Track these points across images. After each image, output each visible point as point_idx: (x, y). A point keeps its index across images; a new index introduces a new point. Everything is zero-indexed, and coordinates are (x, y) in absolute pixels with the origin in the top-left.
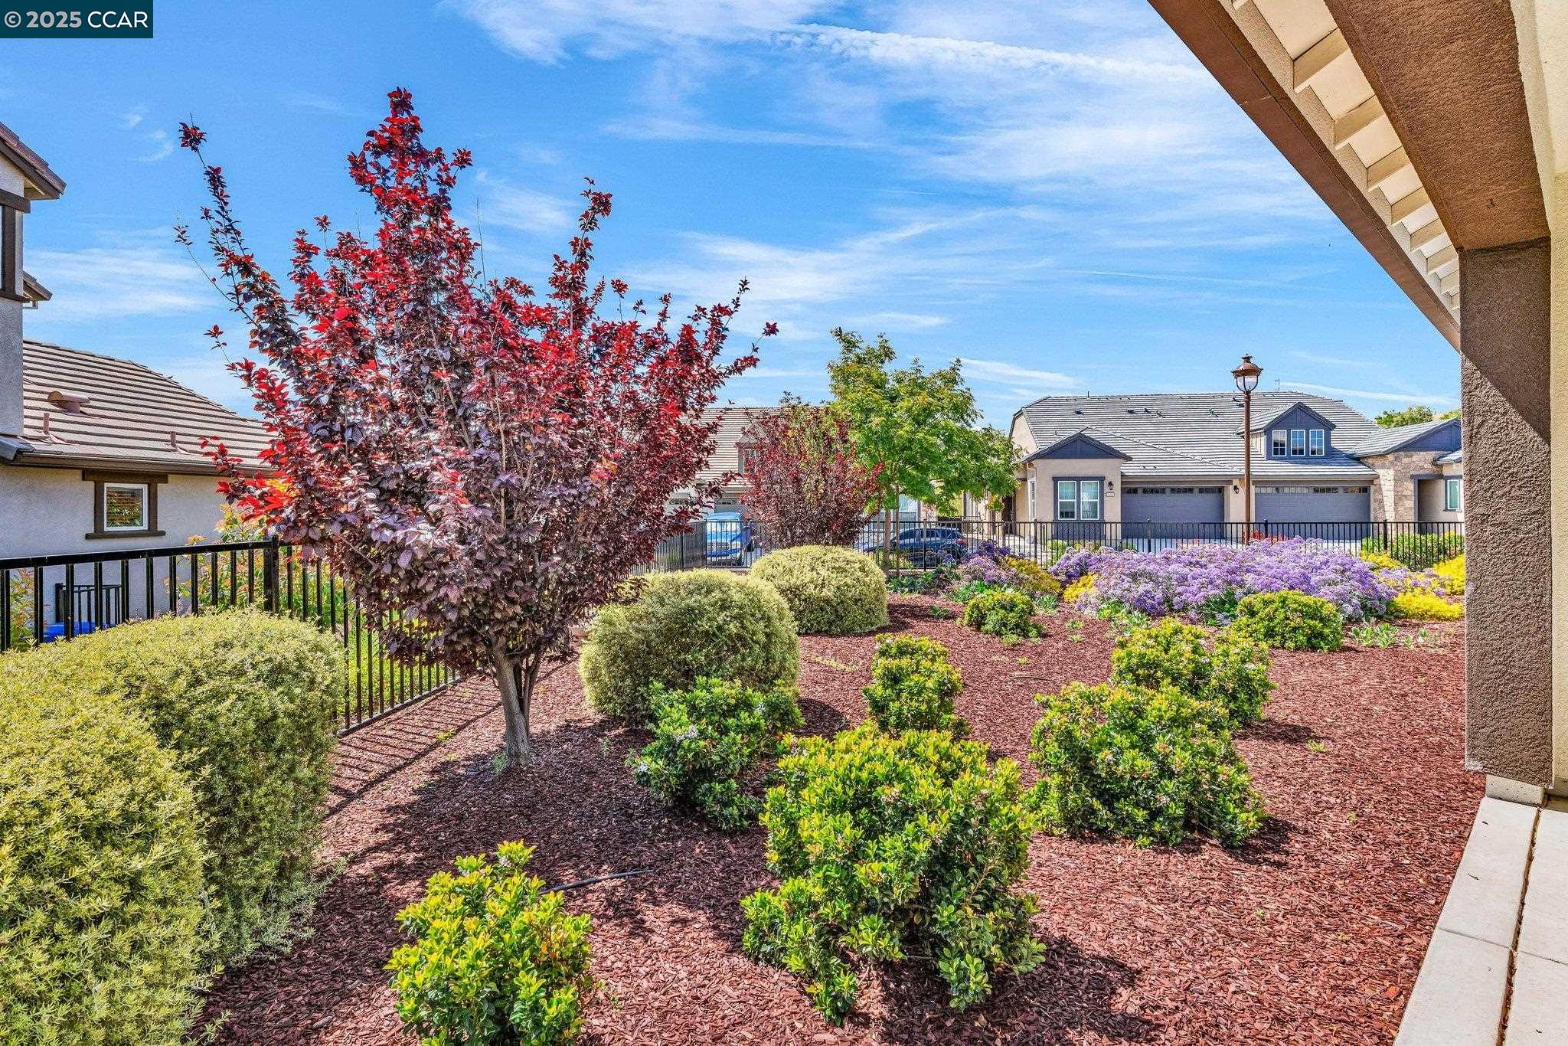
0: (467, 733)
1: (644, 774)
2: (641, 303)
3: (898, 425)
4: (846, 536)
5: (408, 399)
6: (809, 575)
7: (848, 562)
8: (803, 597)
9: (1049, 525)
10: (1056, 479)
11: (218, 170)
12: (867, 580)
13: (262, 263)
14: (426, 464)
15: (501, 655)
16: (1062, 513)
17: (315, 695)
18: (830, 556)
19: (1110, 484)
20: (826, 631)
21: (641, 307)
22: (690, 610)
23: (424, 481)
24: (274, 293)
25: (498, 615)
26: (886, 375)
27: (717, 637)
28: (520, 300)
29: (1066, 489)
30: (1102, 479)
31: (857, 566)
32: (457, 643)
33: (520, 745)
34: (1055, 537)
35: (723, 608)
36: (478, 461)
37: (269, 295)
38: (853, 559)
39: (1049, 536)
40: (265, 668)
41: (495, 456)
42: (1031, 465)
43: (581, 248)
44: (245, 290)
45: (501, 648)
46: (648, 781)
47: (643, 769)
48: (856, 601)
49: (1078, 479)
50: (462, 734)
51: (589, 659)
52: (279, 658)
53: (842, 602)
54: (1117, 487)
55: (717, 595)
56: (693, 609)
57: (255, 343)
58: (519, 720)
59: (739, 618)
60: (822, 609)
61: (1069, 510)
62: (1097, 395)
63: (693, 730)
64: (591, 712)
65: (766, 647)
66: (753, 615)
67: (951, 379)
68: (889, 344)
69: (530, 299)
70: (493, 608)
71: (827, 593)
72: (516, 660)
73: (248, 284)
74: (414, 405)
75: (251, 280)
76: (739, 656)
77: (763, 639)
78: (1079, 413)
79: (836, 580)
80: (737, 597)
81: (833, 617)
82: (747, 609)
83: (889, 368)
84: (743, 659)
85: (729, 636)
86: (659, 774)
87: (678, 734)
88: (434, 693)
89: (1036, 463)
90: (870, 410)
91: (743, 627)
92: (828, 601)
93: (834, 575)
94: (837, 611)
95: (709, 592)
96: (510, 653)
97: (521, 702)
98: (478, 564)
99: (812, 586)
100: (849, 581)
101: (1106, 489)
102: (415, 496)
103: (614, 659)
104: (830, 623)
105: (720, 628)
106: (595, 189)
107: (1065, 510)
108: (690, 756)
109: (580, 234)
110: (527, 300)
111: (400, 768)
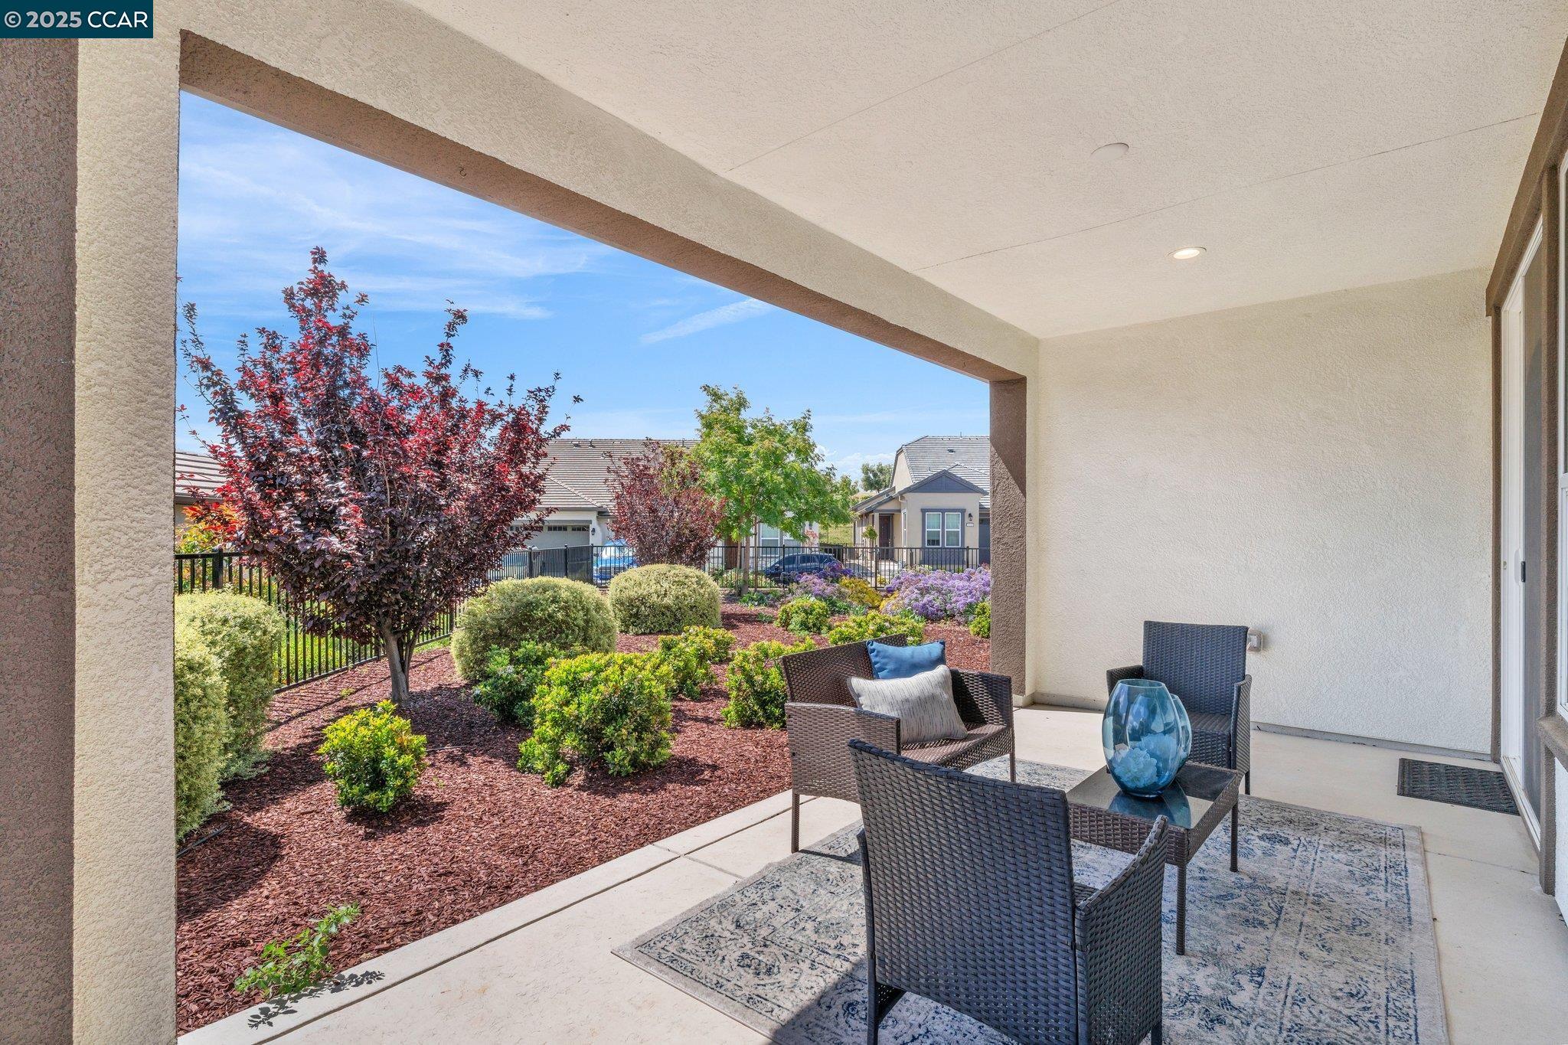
0: (364, 692)
1: (478, 695)
2: (489, 389)
3: (749, 465)
4: (698, 558)
5: (321, 455)
6: (654, 587)
7: (687, 577)
8: (648, 605)
9: (918, 551)
10: (924, 511)
11: (193, 305)
12: (702, 591)
13: (217, 362)
14: (336, 501)
15: (388, 631)
16: (928, 541)
17: (267, 637)
18: (673, 572)
19: (970, 515)
20: (666, 631)
21: (490, 392)
22: (529, 604)
23: (333, 512)
24: (226, 383)
25: (385, 601)
26: (745, 421)
27: (548, 622)
28: (406, 381)
29: (933, 519)
30: (963, 511)
31: (696, 579)
32: (355, 619)
33: (402, 694)
34: (923, 562)
35: (553, 602)
36: (371, 500)
37: (221, 385)
38: (691, 575)
39: (918, 561)
40: (239, 620)
41: (384, 497)
42: (902, 498)
43: (445, 348)
44: (205, 382)
45: (388, 627)
46: (480, 700)
47: (477, 692)
48: (692, 608)
49: (943, 511)
50: (360, 693)
51: (457, 641)
52: (246, 615)
53: (680, 608)
54: (976, 518)
55: (549, 593)
56: (532, 603)
57: (213, 418)
58: (401, 676)
59: (566, 608)
60: (663, 614)
61: (936, 539)
62: (969, 435)
63: (511, 669)
64: (459, 680)
65: (585, 630)
66: (575, 607)
67: (803, 428)
68: (745, 396)
69: (413, 380)
70: (381, 596)
71: (668, 601)
72: (400, 635)
73: (208, 377)
74: (326, 460)
75: (209, 374)
76: (564, 635)
77: (582, 623)
78: (951, 451)
79: (675, 590)
80: (564, 594)
81: (672, 620)
82: (570, 603)
83: (746, 415)
84: (567, 637)
85: (557, 622)
86: (487, 694)
87: (500, 671)
88: (338, 672)
89: (908, 496)
90: (726, 452)
91: (567, 615)
92: (668, 608)
93: (674, 587)
94: (675, 615)
95: (545, 591)
96: (395, 631)
97: (403, 664)
98: (372, 566)
99: (655, 596)
100: (686, 591)
101: (967, 519)
102: (326, 521)
103: (475, 641)
104: (670, 625)
105: (550, 616)
106: (455, 308)
107: (931, 538)
108: (506, 683)
109: (444, 340)
110: (410, 381)
111: (313, 710)
